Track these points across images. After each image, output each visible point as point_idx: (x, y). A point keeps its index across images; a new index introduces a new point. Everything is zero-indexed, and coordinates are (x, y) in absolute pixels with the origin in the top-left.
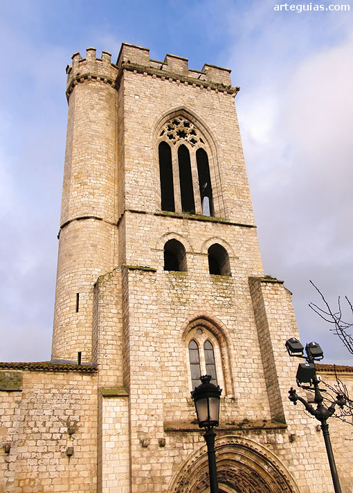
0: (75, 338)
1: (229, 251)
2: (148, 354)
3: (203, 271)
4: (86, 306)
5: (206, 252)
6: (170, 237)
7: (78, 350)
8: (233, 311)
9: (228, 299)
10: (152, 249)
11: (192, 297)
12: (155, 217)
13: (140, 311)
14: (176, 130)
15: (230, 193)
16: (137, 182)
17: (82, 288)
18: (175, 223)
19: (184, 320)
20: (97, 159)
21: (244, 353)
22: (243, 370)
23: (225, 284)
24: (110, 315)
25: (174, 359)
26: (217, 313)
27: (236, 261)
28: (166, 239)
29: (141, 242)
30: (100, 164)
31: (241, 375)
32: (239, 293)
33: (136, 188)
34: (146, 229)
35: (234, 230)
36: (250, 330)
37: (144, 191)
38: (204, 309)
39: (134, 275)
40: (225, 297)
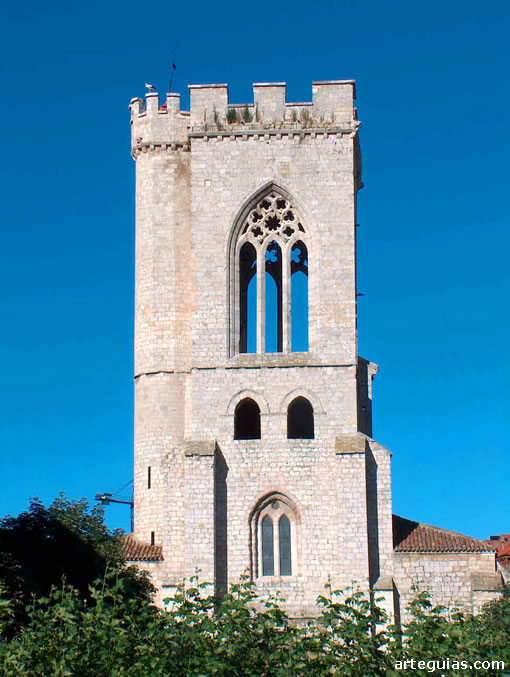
0: (148, 517)
1: (314, 406)
2: (202, 546)
3: (280, 437)
4: (157, 482)
5: (285, 410)
6: (242, 396)
7: (152, 530)
8: (311, 483)
9: (306, 469)
10: (220, 416)
11: (263, 469)
12: (226, 371)
13: (195, 501)
14: (265, 217)
15: (326, 316)
16: (206, 325)
17: (153, 460)
18: (249, 375)
19: (252, 498)
20: (165, 283)
21: (318, 532)
22: (315, 552)
23: (304, 450)
24: (175, 499)
25: (239, 542)
26: (291, 487)
27: (322, 417)
28: (238, 400)
29: (208, 407)
30: (169, 291)
31: (311, 557)
32: (321, 459)
33: (204, 334)
34: (214, 389)
35: (325, 373)
36: (329, 504)
37: (213, 336)
38: (277, 483)
39: (190, 462)
40: (304, 467)
